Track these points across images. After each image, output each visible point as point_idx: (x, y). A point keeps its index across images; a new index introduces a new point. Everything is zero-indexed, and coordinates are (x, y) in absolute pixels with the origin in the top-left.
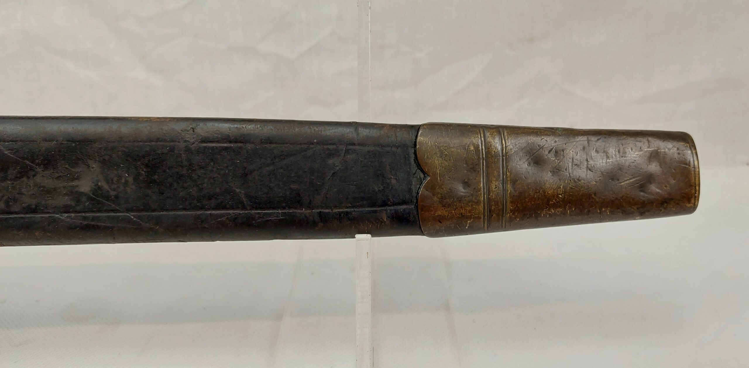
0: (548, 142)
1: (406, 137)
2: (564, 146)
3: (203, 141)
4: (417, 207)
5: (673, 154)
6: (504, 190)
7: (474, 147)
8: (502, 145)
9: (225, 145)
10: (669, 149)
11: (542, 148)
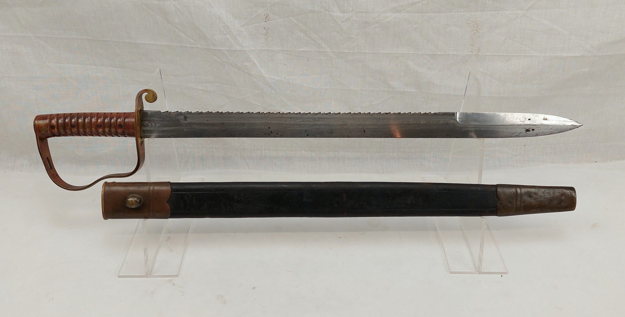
0: (533, 190)
1: (493, 189)
2: (538, 192)
3: (439, 191)
4: (496, 209)
5: (569, 194)
6: (521, 204)
7: (513, 192)
8: (521, 191)
9: (446, 191)
10: (568, 193)
11: (532, 192)
